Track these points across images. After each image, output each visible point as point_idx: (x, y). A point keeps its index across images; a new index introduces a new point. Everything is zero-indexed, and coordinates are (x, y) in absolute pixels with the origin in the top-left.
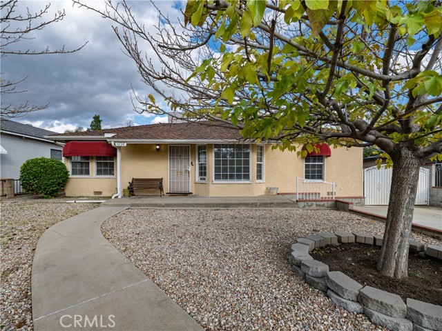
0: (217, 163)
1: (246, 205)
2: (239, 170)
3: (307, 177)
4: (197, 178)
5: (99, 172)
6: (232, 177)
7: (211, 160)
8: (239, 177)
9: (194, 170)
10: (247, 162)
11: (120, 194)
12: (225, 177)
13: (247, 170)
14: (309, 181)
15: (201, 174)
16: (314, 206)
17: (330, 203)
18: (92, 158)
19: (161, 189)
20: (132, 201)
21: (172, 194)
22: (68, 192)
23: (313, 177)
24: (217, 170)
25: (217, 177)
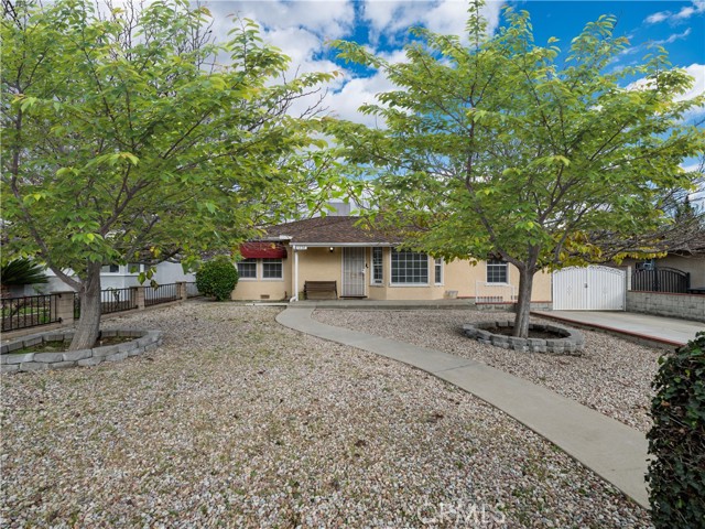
0: (394, 265)
1: (426, 307)
2: (417, 272)
3: (489, 280)
4: (373, 281)
5: (266, 275)
6: (410, 280)
7: (388, 262)
8: (417, 280)
9: (369, 272)
10: (425, 265)
11: (296, 297)
12: (402, 280)
13: (425, 272)
14: (491, 284)
15: (376, 277)
16: (493, 309)
17: (509, 306)
18: (259, 260)
19: (335, 292)
21: (346, 298)
22: (235, 295)
23: (496, 280)
24: (394, 273)
25: (394, 280)
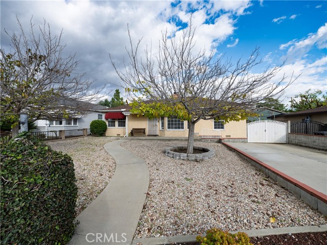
0: (169, 121)
2: (179, 124)
3: (215, 128)
4: (161, 128)
5: (119, 126)
6: (176, 128)
7: (166, 120)
8: (179, 128)
9: (159, 124)
11: (127, 135)
12: (172, 128)
13: (183, 124)
14: (216, 130)
15: (162, 126)
16: (209, 141)
17: (217, 140)
18: (116, 119)
19: (144, 133)
20: (132, 138)
21: (149, 135)
22: (107, 135)
23: (219, 128)
24: (169, 124)
25: (169, 128)
